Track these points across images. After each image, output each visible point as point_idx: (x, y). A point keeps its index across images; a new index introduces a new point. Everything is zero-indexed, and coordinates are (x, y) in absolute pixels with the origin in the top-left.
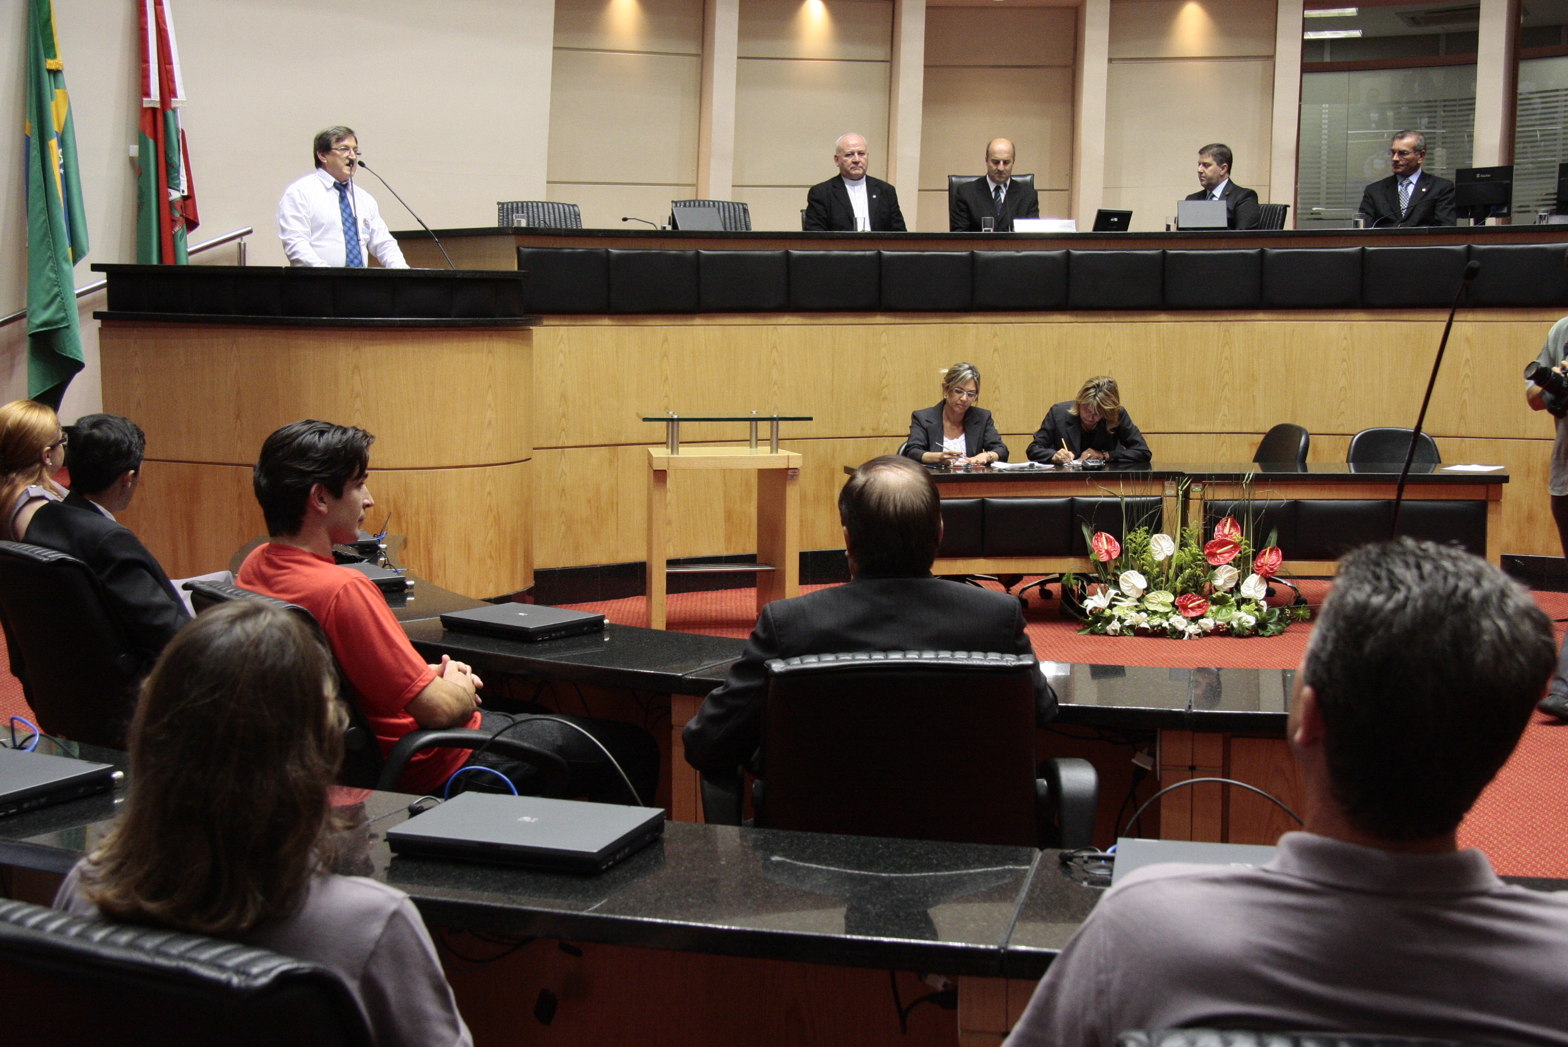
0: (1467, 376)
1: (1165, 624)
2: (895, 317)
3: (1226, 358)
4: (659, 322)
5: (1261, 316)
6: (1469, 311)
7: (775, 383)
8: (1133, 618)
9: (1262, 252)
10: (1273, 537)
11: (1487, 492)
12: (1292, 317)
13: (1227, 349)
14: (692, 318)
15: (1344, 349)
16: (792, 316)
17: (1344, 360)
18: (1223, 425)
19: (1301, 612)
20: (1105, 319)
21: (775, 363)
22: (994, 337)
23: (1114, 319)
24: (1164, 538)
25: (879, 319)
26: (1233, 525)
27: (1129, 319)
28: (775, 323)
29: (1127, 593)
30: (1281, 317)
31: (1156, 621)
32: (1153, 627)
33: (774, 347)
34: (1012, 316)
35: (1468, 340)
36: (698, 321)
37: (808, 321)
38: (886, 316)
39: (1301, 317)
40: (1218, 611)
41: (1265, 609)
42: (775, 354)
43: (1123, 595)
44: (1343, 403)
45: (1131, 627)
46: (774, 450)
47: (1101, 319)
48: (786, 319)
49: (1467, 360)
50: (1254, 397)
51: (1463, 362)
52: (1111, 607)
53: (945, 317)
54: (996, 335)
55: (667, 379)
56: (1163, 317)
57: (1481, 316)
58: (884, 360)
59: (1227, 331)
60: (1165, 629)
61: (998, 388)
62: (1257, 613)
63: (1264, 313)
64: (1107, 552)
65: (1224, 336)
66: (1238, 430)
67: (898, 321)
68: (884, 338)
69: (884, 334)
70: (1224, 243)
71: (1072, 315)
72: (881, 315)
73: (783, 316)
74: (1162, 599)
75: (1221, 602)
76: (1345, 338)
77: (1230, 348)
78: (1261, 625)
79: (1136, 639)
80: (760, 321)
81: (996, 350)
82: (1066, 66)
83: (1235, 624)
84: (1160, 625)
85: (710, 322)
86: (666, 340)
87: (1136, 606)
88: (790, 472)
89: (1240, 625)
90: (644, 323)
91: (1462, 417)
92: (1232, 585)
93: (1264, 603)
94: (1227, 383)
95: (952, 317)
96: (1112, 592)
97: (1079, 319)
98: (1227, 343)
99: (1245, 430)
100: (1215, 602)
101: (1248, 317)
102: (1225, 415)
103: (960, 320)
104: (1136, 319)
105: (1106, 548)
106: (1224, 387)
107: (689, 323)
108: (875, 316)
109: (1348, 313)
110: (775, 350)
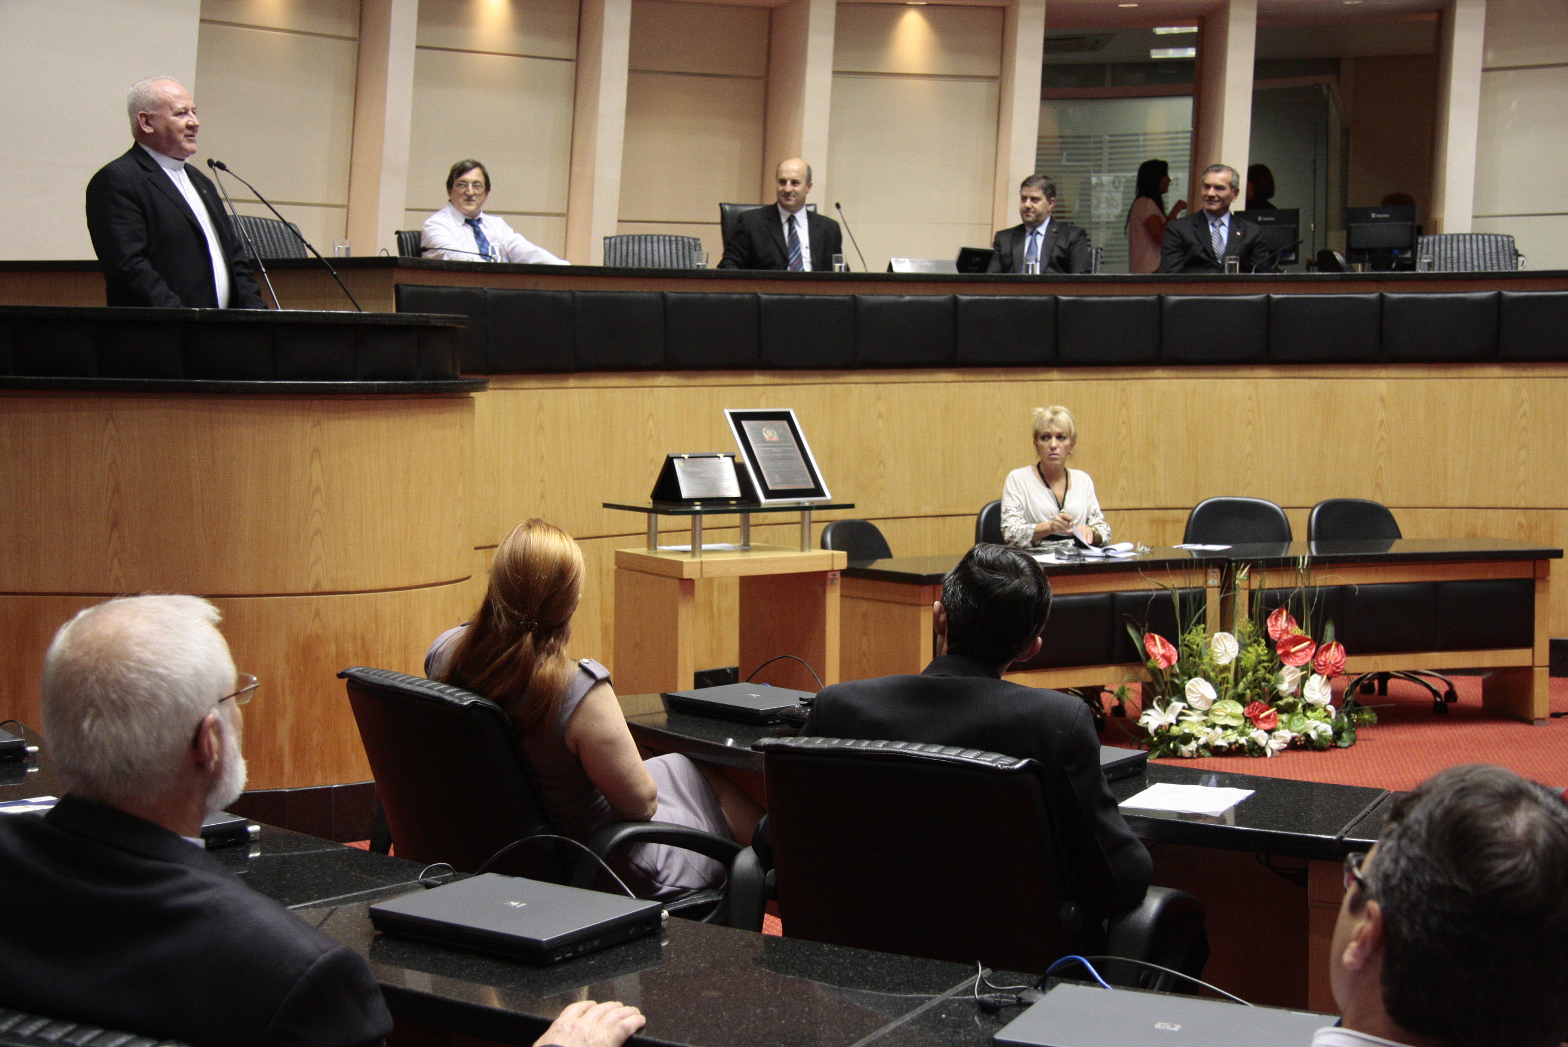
0: (1382, 439)
1: (1242, 740)
2: (774, 376)
3: (1124, 423)
4: (534, 384)
5: (1158, 373)
6: (1382, 368)
7: (652, 461)
8: (1205, 735)
9: (1161, 299)
10: (1330, 630)
11: (1534, 569)
12: (1192, 374)
13: (1124, 410)
14: (566, 379)
15: (1250, 411)
16: (668, 375)
17: (1249, 423)
18: (1122, 500)
19: (1367, 716)
20: (995, 378)
21: (651, 436)
22: (877, 400)
23: (1003, 378)
24: (1225, 637)
25: (758, 379)
26: (1288, 620)
27: (1019, 377)
28: (650, 384)
29: (1193, 705)
30: (1181, 374)
31: (1233, 737)
32: (1230, 744)
33: (651, 415)
34: (896, 374)
35: (1382, 399)
36: (572, 382)
37: (684, 382)
38: (763, 375)
39: (1202, 374)
40: (1290, 720)
41: (1333, 716)
43: (1190, 708)
44: (1250, 472)
45: (1206, 746)
46: (806, 548)
47: (990, 378)
48: (662, 380)
49: (1382, 421)
50: (1153, 466)
51: (1378, 424)
52: (1179, 722)
54: (879, 398)
55: (542, 458)
56: (1055, 375)
57: (1394, 372)
59: (1123, 390)
60: (1242, 746)
61: (881, 462)
62: (1328, 720)
63: (1163, 369)
64: (1163, 656)
65: (1121, 396)
66: (1138, 506)
67: (777, 380)
69: (763, 398)
70: (1118, 289)
72: (759, 374)
73: (659, 375)
74: (1231, 711)
75: (1289, 709)
76: (1250, 398)
77: (1128, 410)
78: (1338, 734)
79: (1213, 759)
80: (635, 382)
81: (880, 416)
82: (759, 78)
83: (1313, 735)
84: (1237, 742)
85: (584, 383)
86: (541, 408)
87: (1204, 721)
88: (830, 575)
89: (1320, 736)
90: (519, 386)
91: (1378, 485)
92: (1294, 689)
93: (1331, 708)
95: (833, 376)
96: (1177, 706)
98: (1124, 404)
99: (1145, 506)
100: (1281, 710)
101: (1145, 375)
102: (1124, 489)
103: (841, 379)
104: (1027, 377)
105: (1162, 651)
106: (1121, 456)
107: (563, 385)
108: (753, 376)
109: (1252, 369)
110: (651, 418)
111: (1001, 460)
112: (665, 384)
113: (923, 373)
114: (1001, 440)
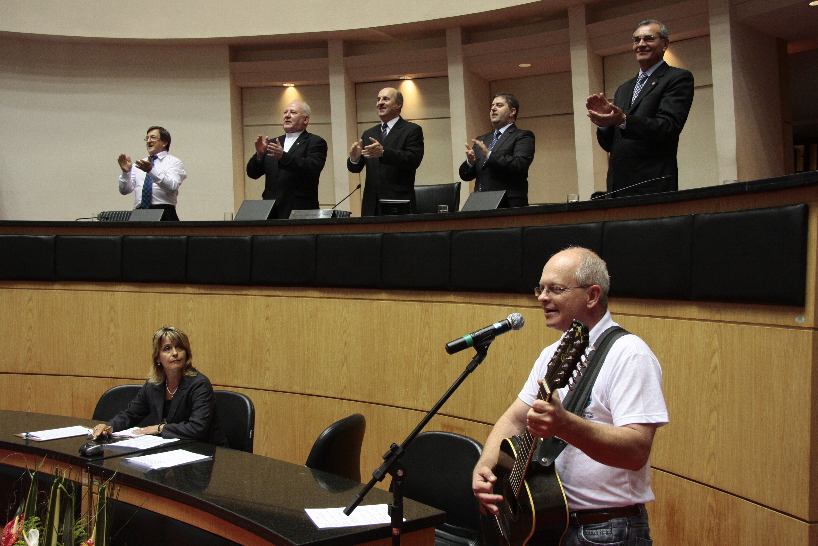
2: (199, 288)
3: (426, 338)
4: (27, 287)
5: (452, 298)
7: (112, 335)
13: (427, 328)
14: (53, 284)
18: (424, 403)
20: (343, 296)
21: (112, 320)
22: (266, 308)
23: (349, 296)
28: (113, 290)
33: (112, 308)
34: (280, 290)
36: (57, 286)
37: (137, 289)
38: (193, 287)
39: (481, 300)
42: (112, 313)
47: (341, 296)
48: (121, 287)
50: (446, 378)
53: (234, 290)
54: (267, 306)
55: (31, 327)
58: (190, 322)
59: (427, 311)
63: (454, 295)
65: (425, 315)
67: (202, 291)
68: (191, 305)
69: (191, 302)
71: (321, 291)
72: (189, 287)
73: (120, 285)
77: (429, 328)
80: (103, 288)
81: (267, 318)
85: (66, 288)
86: (30, 299)
90: (15, 287)
94: (426, 363)
95: (238, 290)
97: (326, 295)
98: (427, 323)
101: (443, 299)
102: (425, 394)
103: (244, 292)
106: (425, 366)
107: (51, 287)
108: (185, 287)
109: (515, 297)
110: (112, 310)
111: (346, 358)
112: (124, 290)
113: (298, 291)
114: (346, 343)
